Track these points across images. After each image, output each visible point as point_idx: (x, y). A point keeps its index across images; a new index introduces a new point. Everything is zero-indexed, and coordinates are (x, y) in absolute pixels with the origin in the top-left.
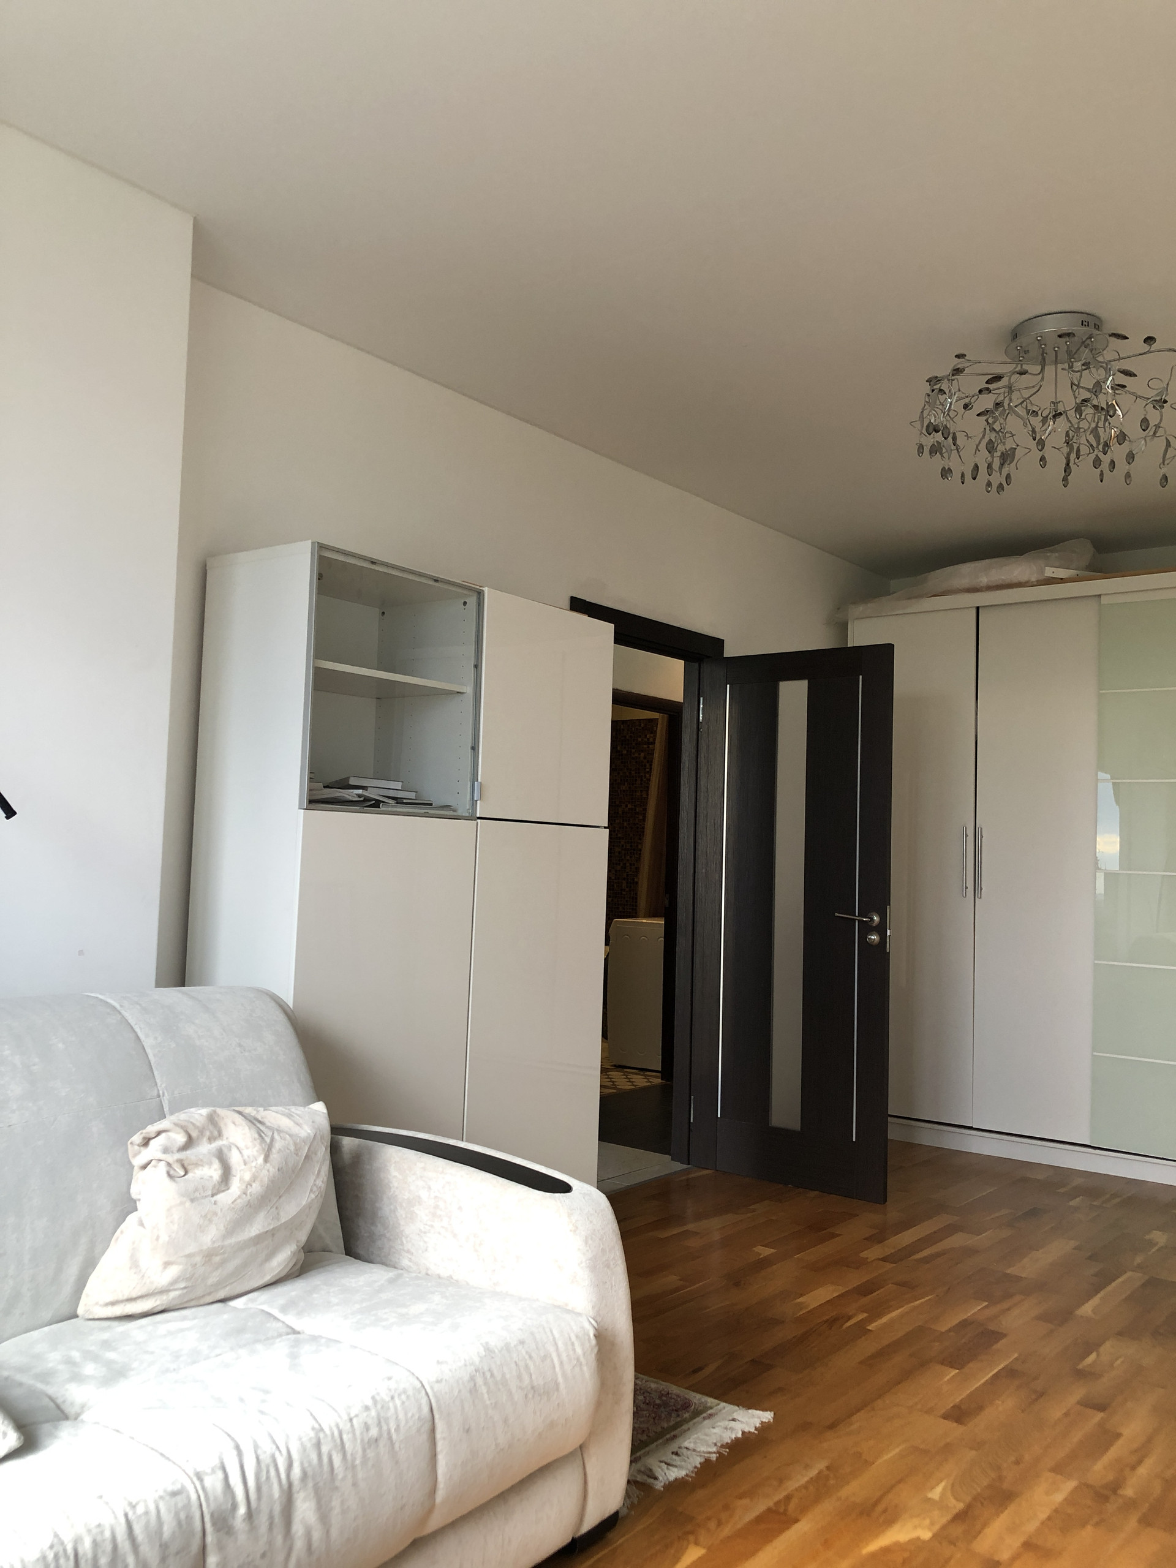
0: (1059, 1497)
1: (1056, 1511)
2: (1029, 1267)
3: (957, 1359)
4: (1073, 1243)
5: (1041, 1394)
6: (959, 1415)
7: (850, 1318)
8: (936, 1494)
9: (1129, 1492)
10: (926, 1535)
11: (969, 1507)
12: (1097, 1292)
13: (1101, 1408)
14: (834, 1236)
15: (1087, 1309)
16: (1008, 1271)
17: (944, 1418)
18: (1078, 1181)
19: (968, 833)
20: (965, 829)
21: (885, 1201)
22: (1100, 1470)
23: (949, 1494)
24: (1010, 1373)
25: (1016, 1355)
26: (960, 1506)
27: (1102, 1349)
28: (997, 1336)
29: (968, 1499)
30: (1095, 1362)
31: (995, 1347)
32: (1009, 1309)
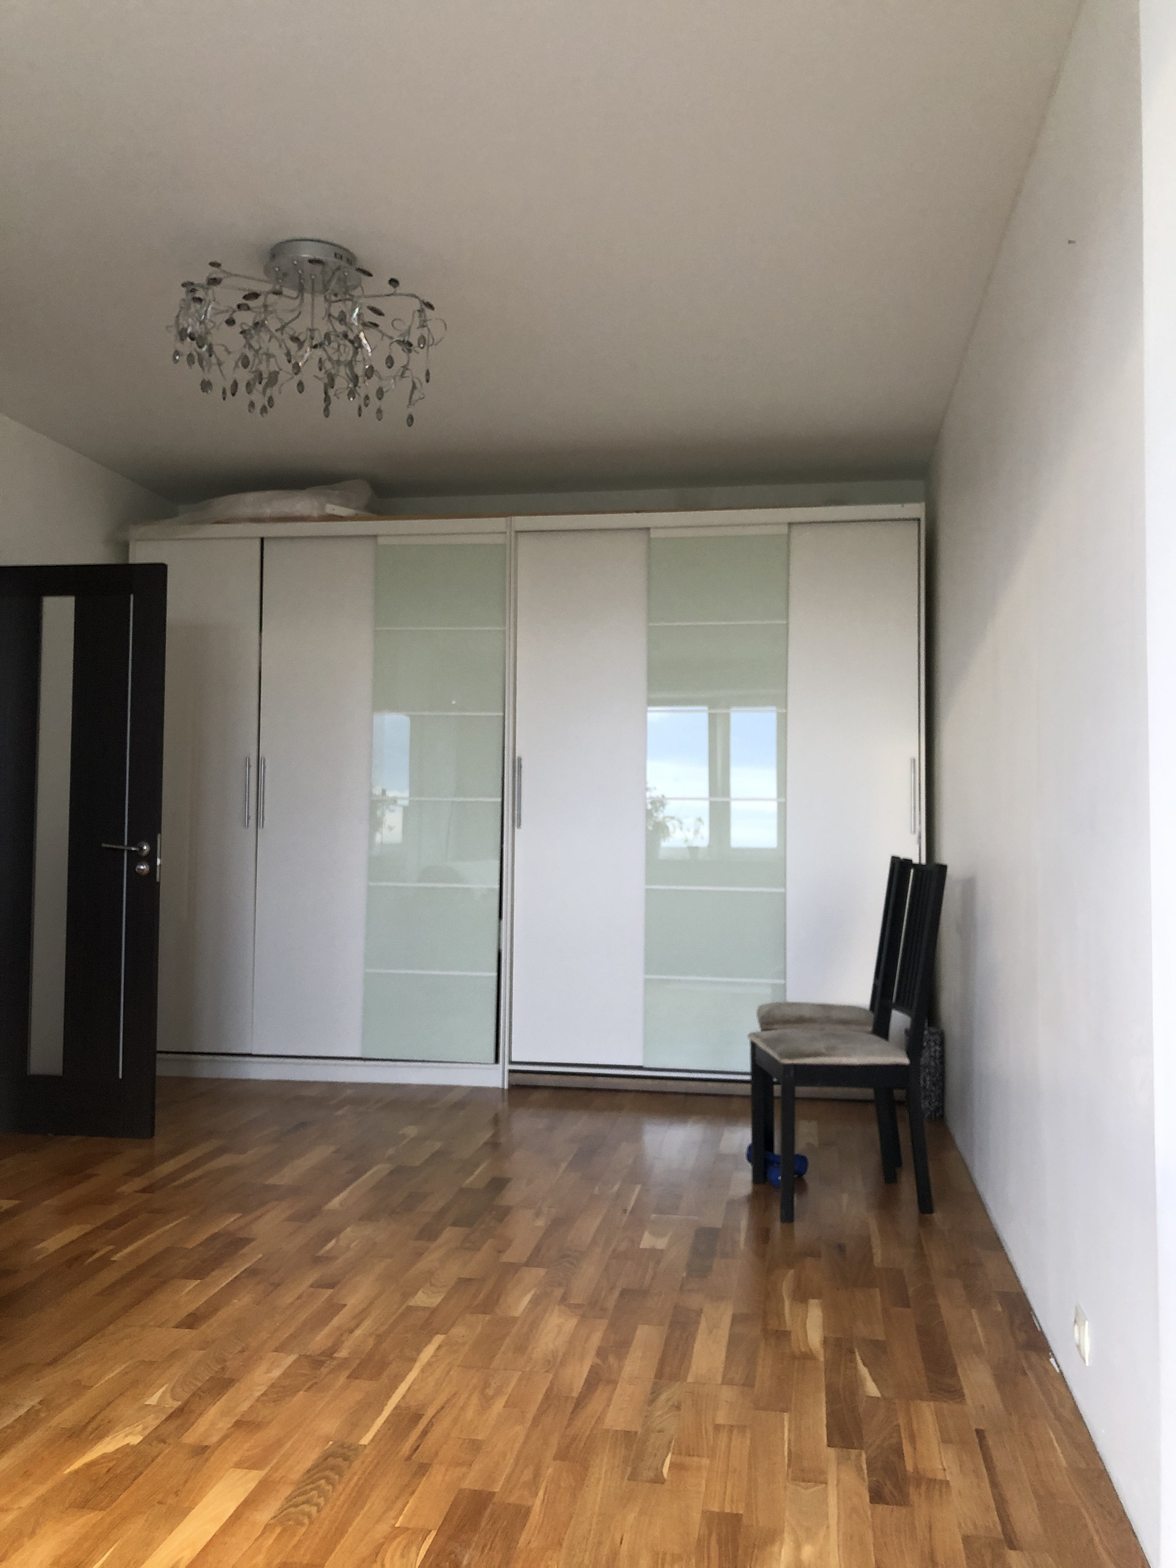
0: (276, 1373)
1: (273, 1386)
2: (286, 1176)
3: (199, 1271)
4: (332, 1148)
5: (277, 1286)
6: (192, 1321)
7: (94, 1253)
8: (153, 1400)
9: (343, 1353)
10: (135, 1440)
11: (186, 1403)
12: (346, 1186)
13: (332, 1286)
14: (90, 1176)
15: (335, 1203)
16: (267, 1183)
17: (177, 1328)
18: (349, 1092)
19: (251, 763)
20: (247, 760)
21: (152, 1134)
22: (320, 1340)
23: (168, 1395)
24: (252, 1272)
25: (260, 1256)
26: (177, 1404)
27: (342, 1236)
28: (246, 1241)
29: (186, 1396)
30: (332, 1248)
31: (241, 1252)
32: (260, 1217)
